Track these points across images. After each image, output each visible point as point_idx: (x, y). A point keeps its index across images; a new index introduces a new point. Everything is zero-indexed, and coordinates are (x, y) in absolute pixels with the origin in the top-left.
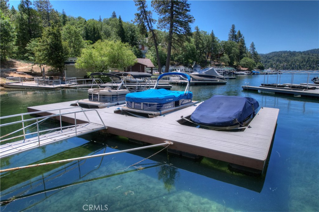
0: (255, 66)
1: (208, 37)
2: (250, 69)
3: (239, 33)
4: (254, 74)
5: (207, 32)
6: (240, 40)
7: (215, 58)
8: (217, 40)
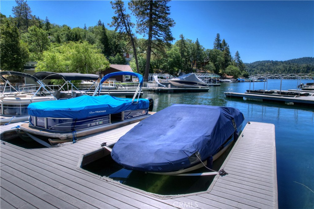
0: (240, 75)
1: (193, 45)
2: (235, 77)
3: (224, 42)
4: (239, 81)
5: (192, 41)
6: (225, 49)
7: (200, 66)
8: (202, 48)
